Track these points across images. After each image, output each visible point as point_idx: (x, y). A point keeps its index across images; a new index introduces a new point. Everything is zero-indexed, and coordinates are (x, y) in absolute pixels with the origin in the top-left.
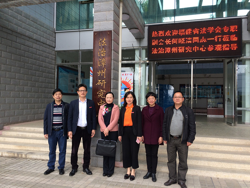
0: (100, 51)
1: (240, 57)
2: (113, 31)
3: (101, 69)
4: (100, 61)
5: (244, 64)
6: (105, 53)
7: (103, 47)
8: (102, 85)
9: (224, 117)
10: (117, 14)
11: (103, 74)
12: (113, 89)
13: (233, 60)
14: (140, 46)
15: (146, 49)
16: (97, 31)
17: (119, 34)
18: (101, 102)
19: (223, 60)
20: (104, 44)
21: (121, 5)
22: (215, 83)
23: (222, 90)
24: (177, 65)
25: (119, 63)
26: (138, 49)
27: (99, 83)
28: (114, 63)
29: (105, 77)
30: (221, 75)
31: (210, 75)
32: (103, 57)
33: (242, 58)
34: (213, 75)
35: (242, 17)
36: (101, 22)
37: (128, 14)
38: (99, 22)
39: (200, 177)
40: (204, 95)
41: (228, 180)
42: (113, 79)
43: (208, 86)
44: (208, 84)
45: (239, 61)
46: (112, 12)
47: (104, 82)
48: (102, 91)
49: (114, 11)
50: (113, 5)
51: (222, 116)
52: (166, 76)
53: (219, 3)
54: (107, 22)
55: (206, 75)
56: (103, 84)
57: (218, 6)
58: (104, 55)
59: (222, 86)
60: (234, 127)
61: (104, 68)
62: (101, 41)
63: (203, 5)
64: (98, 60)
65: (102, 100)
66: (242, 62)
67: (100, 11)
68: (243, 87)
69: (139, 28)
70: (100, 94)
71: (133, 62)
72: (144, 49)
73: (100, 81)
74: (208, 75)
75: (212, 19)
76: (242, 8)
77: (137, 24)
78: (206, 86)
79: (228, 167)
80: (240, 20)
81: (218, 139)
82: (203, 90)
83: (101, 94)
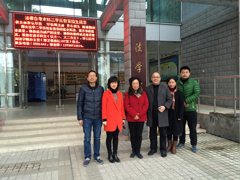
14: (4, 32)
26: (2, 35)
35: (98, 19)
69: (2, 14)
72: (9, 36)
76: (99, 10)
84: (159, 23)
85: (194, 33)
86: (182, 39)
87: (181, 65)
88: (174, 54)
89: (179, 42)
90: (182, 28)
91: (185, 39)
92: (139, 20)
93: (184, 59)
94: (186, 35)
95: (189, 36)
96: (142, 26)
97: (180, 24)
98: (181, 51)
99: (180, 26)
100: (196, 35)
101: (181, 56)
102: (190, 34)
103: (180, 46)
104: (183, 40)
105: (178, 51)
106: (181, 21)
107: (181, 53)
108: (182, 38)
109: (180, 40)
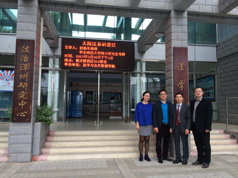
0: (23, 57)
1: (133, 71)
2: (35, 41)
3: (23, 72)
4: (22, 66)
5: (136, 76)
6: (28, 59)
7: (26, 53)
8: (23, 87)
9: (122, 118)
10: (39, 27)
11: (25, 77)
12: (34, 91)
13: (129, 73)
14: (54, 55)
15: (59, 58)
16: (20, 39)
17: (40, 44)
18: (22, 103)
19: (121, 72)
20: (27, 51)
21: (42, 19)
22: (115, 91)
23: (121, 97)
24: (84, 74)
25: (39, 68)
26: (52, 57)
27: (21, 85)
28: (36, 68)
29: (27, 80)
30: (120, 84)
31: (111, 84)
32: (26, 62)
33: (134, 71)
34: (113, 84)
35: (135, 41)
36: (24, 32)
37: (46, 27)
38: (22, 32)
39: (106, 159)
40: (107, 101)
41: (125, 158)
42: (34, 82)
43: (110, 94)
44: (110, 92)
45: (132, 73)
46: (36, 25)
47: (25, 84)
48: (23, 92)
49: (37, 24)
50: (36, 19)
51: (120, 117)
52: (74, 83)
53: (118, 27)
54: (30, 32)
55: (108, 84)
56: (25, 86)
57: (118, 29)
58: (26, 60)
59: (121, 94)
60: (129, 124)
61: (26, 72)
62: (23, 48)
63: (106, 26)
64: (20, 65)
65: (23, 101)
66: (134, 75)
67: (23, 22)
68: (135, 95)
69: (54, 39)
70: (21, 96)
71: (47, 68)
72: (58, 58)
73: (21, 83)
74: (110, 84)
75: (114, 40)
76: (135, 34)
77: (53, 35)
78: (108, 94)
79: (125, 150)
80: (133, 43)
81: (118, 131)
82: (106, 97)
83: (23, 95)
84: (195, 44)
85: (232, 53)
86: (218, 60)
87: (218, 85)
88: (210, 74)
89: (215, 62)
90: (218, 49)
91: (222, 60)
92: (181, 41)
93: (221, 79)
94: (223, 55)
95: (226, 57)
96: (183, 46)
97: (216, 45)
98: (217, 71)
99: (216, 47)
100: (234, 56)
101: (217, 77)
102: (227, 55)
103: (217, 66)
104: (220, 60)
105: (214, 71)
106: (217, 42)
107: (217, 73)
108: (218, 58)
109: (216, 61)
